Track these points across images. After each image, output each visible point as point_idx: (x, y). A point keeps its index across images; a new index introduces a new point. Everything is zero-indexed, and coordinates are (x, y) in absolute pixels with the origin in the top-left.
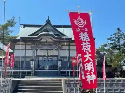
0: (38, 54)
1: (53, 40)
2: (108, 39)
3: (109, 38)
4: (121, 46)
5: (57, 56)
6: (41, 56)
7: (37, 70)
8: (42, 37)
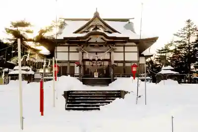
0: (84, 58)
1: (104, 40)
2: (175, 35)
3: (176, 33)
4: (192, 45)
5: (109, 60)
6: (88, 60)
7: (84, 77)
8: (91, 36)
